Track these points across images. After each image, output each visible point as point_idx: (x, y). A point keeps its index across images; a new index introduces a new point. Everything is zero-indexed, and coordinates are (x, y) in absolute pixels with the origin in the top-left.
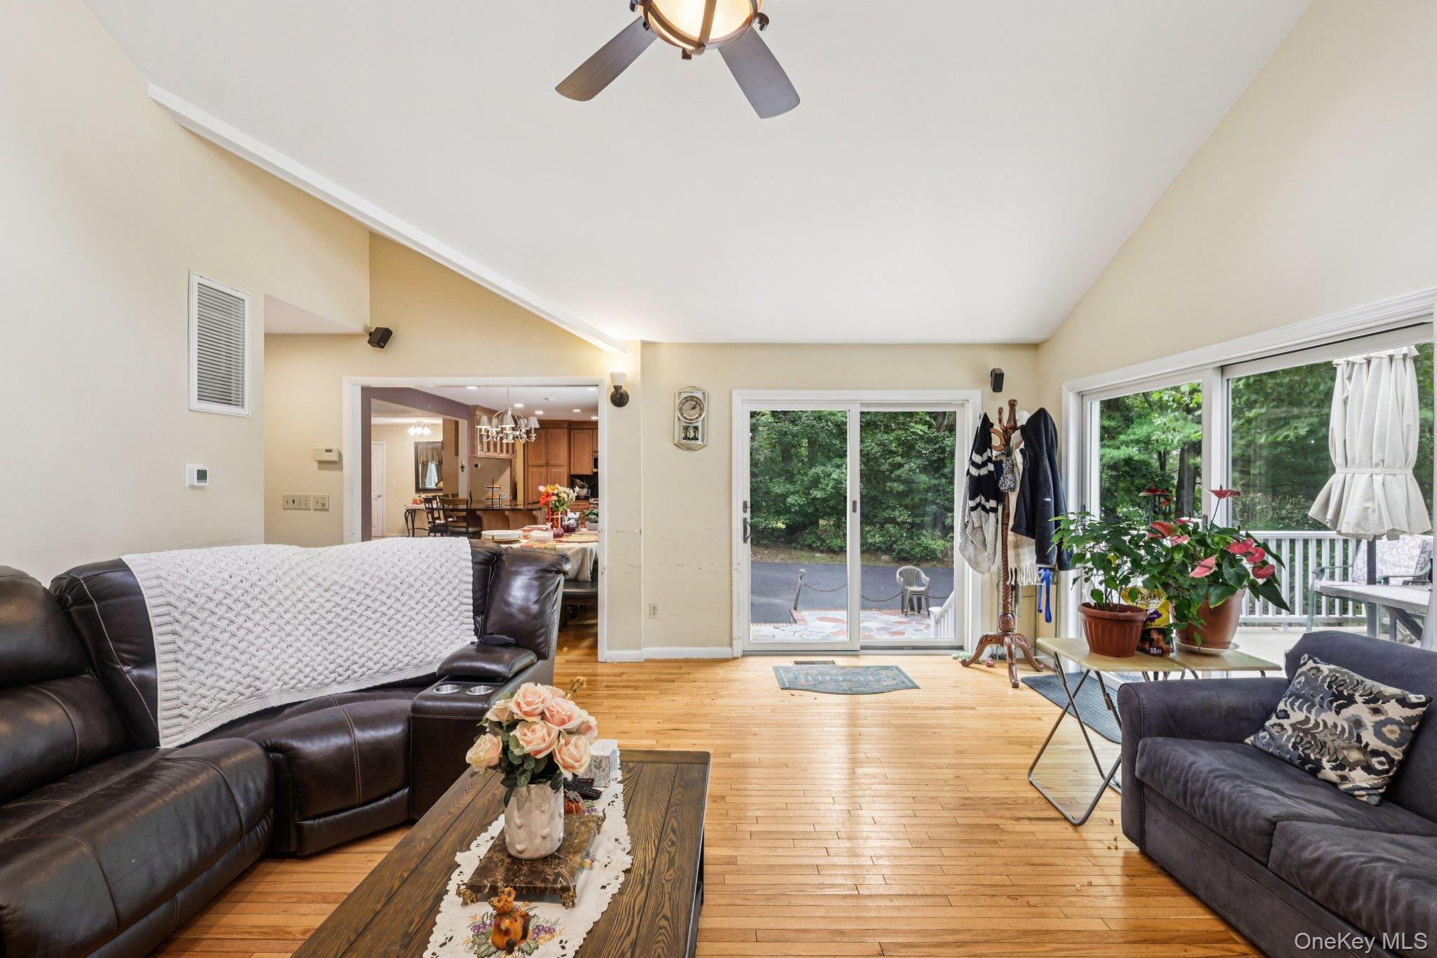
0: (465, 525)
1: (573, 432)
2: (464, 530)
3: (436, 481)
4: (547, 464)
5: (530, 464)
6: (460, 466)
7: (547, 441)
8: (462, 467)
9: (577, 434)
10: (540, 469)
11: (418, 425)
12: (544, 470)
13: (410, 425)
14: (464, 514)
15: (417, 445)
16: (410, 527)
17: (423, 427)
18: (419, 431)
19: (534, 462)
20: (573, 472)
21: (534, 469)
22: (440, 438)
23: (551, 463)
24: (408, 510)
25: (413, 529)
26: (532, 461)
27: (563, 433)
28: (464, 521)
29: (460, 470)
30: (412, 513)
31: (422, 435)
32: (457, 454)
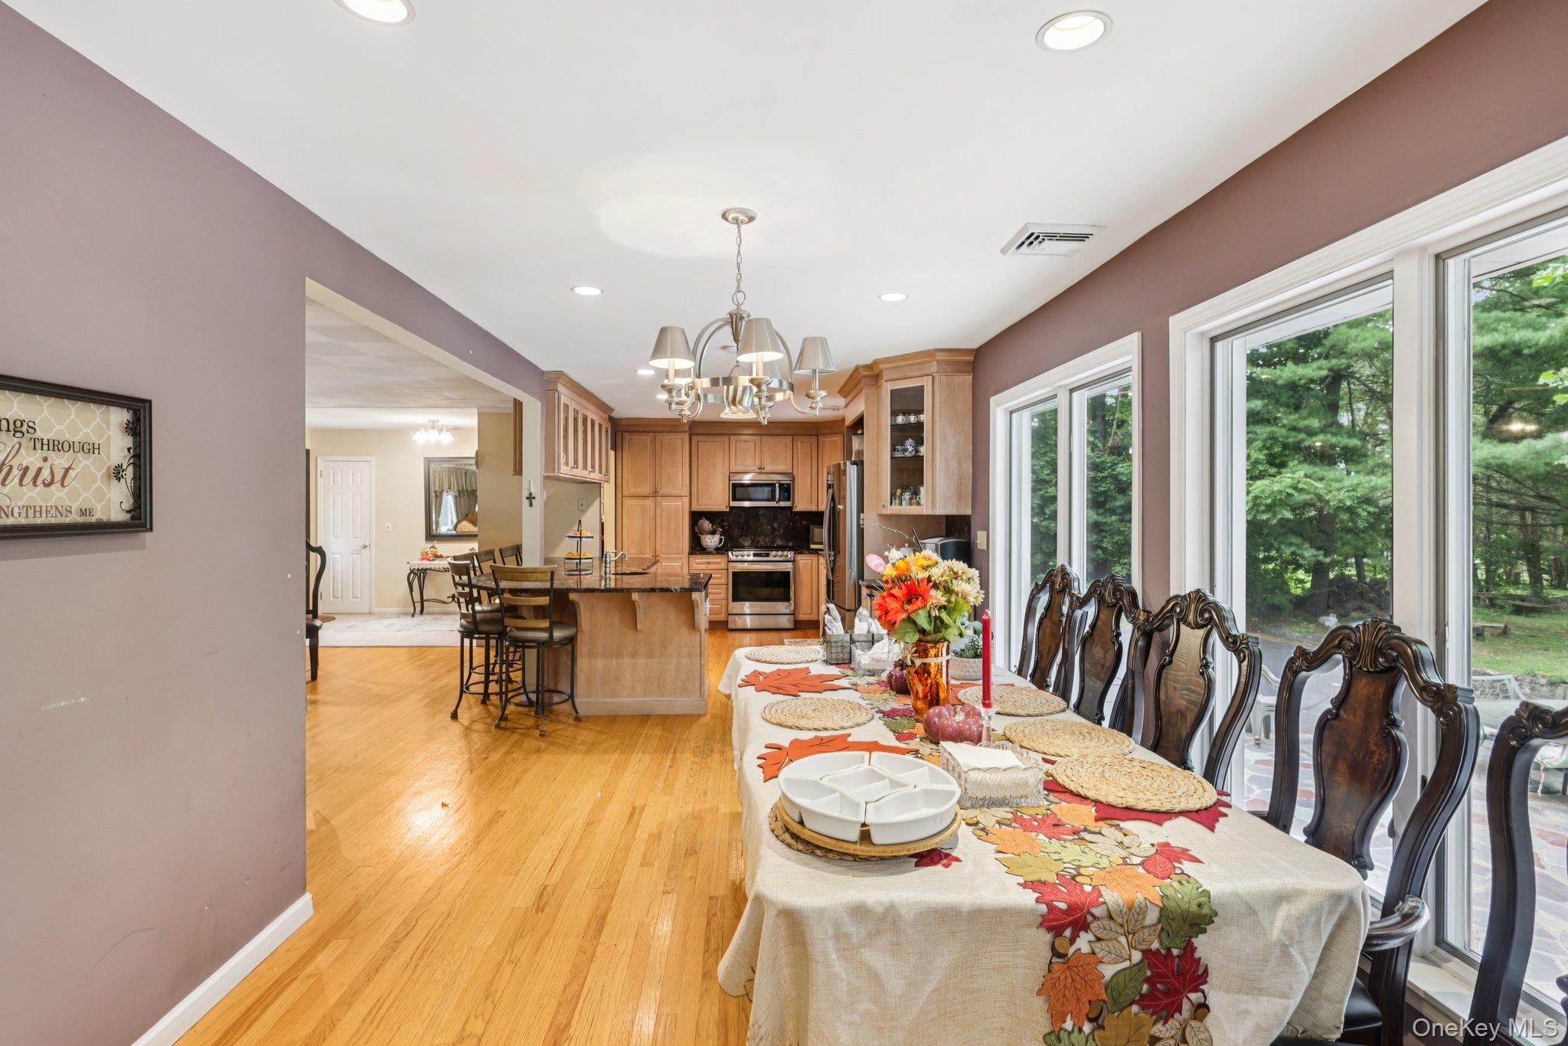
0: (545, 624)
1: (694, 438)
2: (544, 635)
3: (455, 521)
4: (655, 494)
5: (626, 493)
6: (525, 494)
7: (654, 453)
8: (530, 498)
9: (705, 445)
10: (641, 502)
11: (433, 426)
12: (649, 502)
13: (416, 428)
14: (544, 601)
15: (428, 461)
16: (417, 597)
17: (440, 430)
18: (433, 436)
19: (633, 491)
20: (695, 508)
21: (634, 502)
22: (470, 450)
23: (663, 491)
24: (412, 571)
25: (422, 601)
26: (630, 489)
27: (681, 441)
28: (544, 617)
29: (526, 502)
30: (419, 576)
31: (438, 444)
32: (518, 470)
